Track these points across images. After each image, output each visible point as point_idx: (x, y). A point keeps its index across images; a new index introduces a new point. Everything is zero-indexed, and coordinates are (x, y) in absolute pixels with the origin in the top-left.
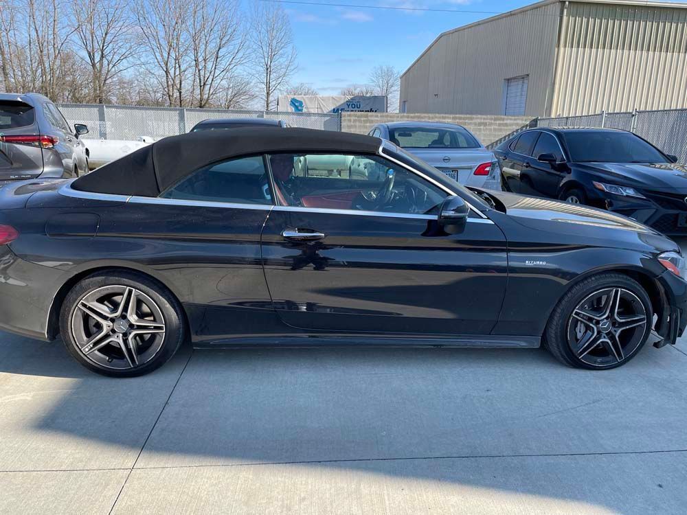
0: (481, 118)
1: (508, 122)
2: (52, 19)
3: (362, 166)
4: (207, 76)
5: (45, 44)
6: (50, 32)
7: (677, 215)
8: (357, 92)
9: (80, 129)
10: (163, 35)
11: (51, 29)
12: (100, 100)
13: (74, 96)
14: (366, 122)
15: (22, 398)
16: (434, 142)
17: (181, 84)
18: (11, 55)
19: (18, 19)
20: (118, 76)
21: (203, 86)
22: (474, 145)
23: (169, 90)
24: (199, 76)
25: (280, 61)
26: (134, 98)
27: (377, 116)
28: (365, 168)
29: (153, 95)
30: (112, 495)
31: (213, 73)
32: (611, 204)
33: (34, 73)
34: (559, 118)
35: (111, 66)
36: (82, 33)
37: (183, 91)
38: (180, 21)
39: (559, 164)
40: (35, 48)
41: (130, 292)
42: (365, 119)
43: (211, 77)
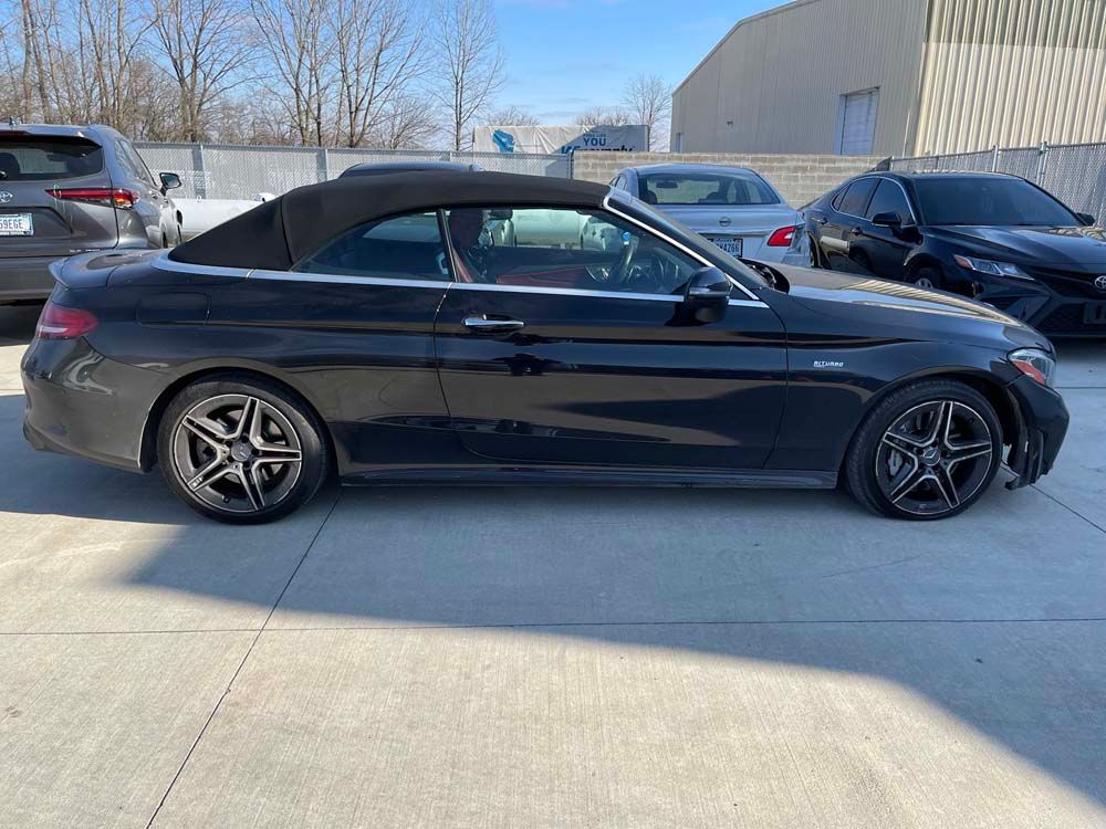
0: (798, 160)
1: (842, 165)
2: (116, 7)
3: (598, 233)
4: (360, 96)
5: (105, 47)
6: (113, 28)
7: (1083, 305)
8: (601, 119)
9: (169, 180)
10: (292, 31)
11: (114, 23)
12: (193, 137)
13: (151, 130)
14: (612, 167)
15: (109, 548)
16: (711, 196)
17: (319, 110)
18: (52, 65)
19: (62, 8)
20: (220, 98)
21: (354, 113)
22: (770, 200)
23: (300, 120)
24: (349, 96)
25: (478, 70)
26: (246, 131)
27: (630, 158)
28: (602, 237)
29: (275, 127)
30: (236, 659)
31: (370, 91)
32: (980, 290)
33: (89, 93)
34: (926, 158)
35: (209, 81)
36: (162, 30)
37: (323, 121)
38: (317, 6)
39: (905, 229)
40: (90, 55)
41: (253, 404)
42: (610, 162)
43: (367, 98)
